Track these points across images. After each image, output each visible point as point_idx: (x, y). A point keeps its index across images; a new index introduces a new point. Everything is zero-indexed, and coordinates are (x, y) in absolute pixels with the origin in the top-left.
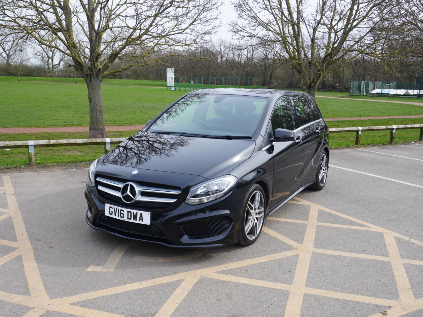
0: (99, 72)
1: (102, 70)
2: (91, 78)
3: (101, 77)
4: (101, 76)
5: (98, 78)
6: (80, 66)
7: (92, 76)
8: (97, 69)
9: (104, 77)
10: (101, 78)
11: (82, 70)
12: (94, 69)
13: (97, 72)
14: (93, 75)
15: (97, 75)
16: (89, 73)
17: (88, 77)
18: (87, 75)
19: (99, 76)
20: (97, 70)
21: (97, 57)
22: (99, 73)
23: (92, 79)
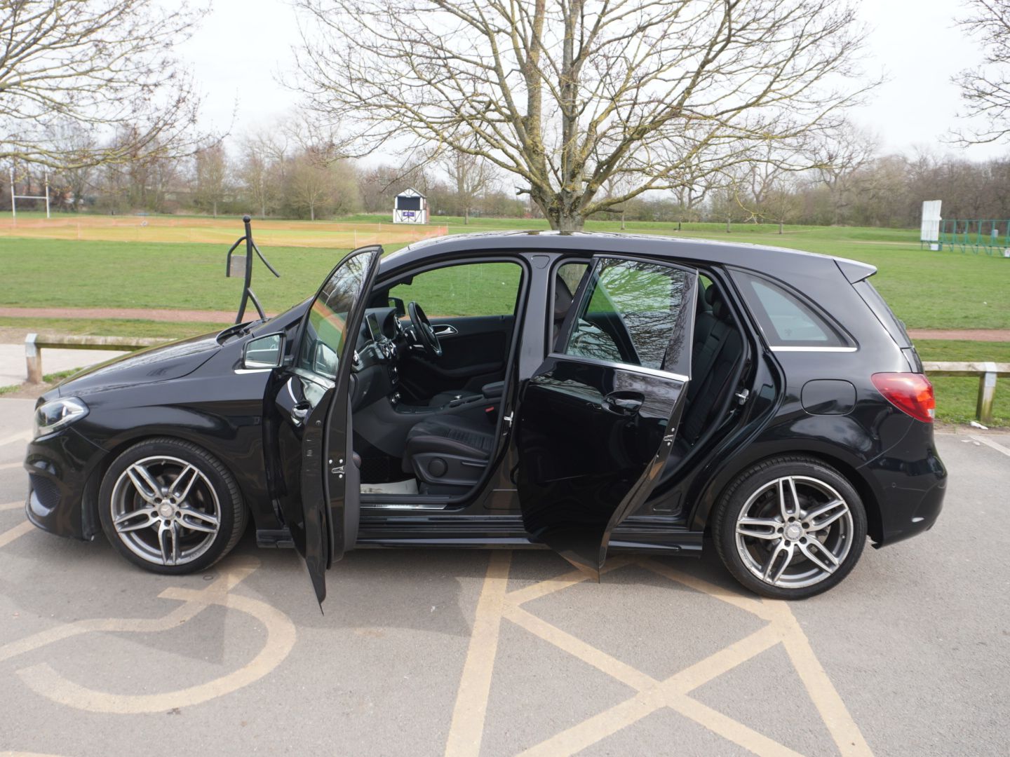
0: (576, 203)
1: (582, 199)
2: (558, 217)
3: (579, 214)
4: (579, 212)
5: (572, 216)
6: (540, 192)
7: (561, 213)
8: (571, 197)
9: (586, 215)
10: (579, 217)
11: (543, 200)
12: (567, 197)
13: (572, 205)
14: (563, 210)
15: (571, 211)
16: (555, 206)
17: (554, 214)
18: (551, 210)
19: (575, 213)
20: (572, 200)
21: (573, 171)
22: (576, 207)
23: (561, 220)
